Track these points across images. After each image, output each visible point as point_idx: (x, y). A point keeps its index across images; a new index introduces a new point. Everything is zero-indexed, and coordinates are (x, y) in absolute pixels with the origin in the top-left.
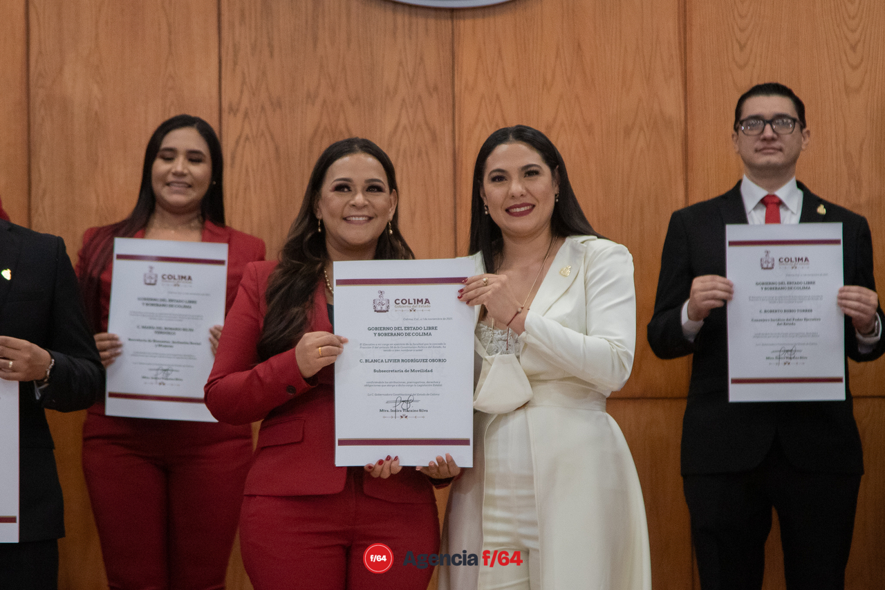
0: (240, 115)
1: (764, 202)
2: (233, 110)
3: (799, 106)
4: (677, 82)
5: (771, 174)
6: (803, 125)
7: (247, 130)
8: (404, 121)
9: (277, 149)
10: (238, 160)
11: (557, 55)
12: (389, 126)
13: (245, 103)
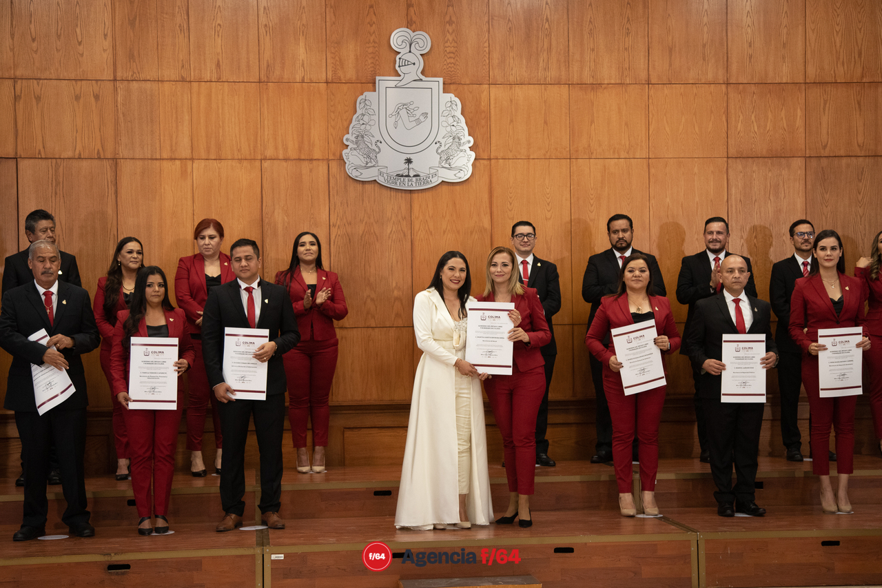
0: (337, 227)
1: (522, 262)
2: (334, 226)
3: (534, 229)
4: (488, 216)
5: (526, 253)
6: (535, 235)
7: (339, 232)
8: (394, 229)
9: (350, 239)
10: (336, 243)
11: (447, 207)
12: (389, 232)
13: (338, 223)
